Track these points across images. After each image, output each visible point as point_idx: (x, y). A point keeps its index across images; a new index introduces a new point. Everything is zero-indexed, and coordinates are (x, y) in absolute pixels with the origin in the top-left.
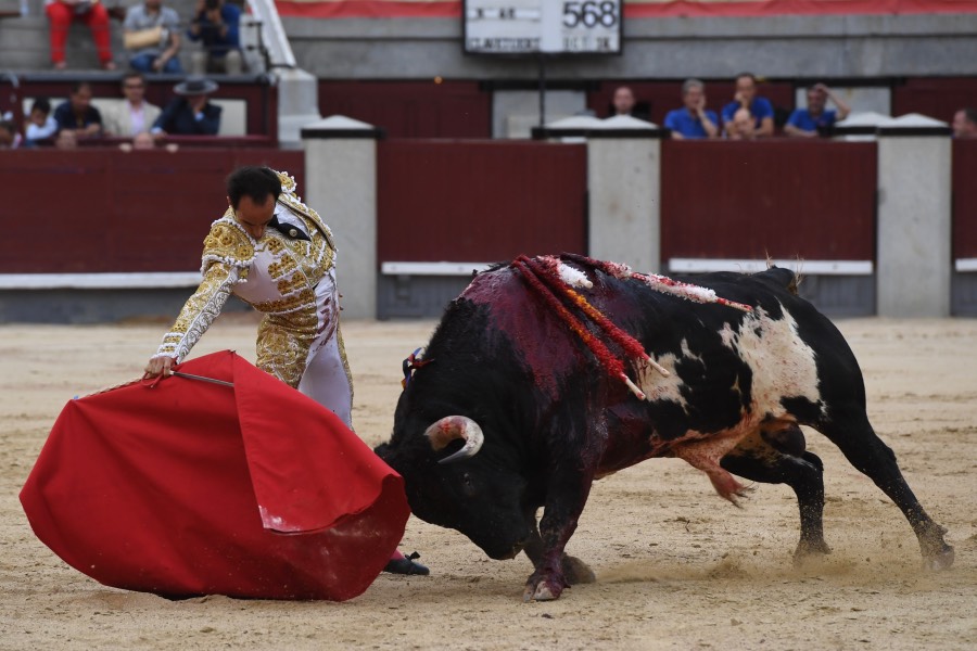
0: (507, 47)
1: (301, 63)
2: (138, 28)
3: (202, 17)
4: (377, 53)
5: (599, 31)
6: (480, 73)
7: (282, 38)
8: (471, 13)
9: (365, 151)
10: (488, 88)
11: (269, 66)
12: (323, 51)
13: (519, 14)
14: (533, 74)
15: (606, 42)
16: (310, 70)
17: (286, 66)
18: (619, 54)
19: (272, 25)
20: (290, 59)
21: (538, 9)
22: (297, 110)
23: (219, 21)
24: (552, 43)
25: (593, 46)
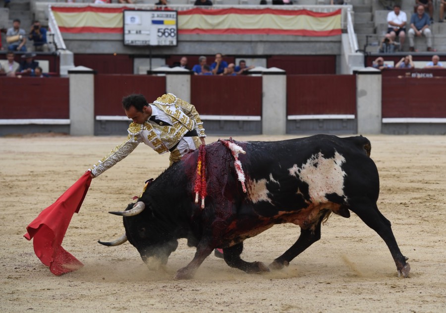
0: (139, 43)
1: (68, 48)
2: (11, 35)
3: (33, 32)
4: (94, 45)
5: (170, 38)
6: (129, 52)
7: (61, 39)
8: (126, 32)
9: (90, 78)
10: (132, 57)
11: (57, 49)
12: (75, 44)
13: (142, 32)
14: (147, 53)
15: (172, 42)
16: (71, 50)
17: (63, 49)
18: (176, 46)
19: (58, 35)
20: (64, 47)
21: (149, 31)
22: (66, 64)
23: (39, 33)
24: (154, 42)
25: (168, 43)
